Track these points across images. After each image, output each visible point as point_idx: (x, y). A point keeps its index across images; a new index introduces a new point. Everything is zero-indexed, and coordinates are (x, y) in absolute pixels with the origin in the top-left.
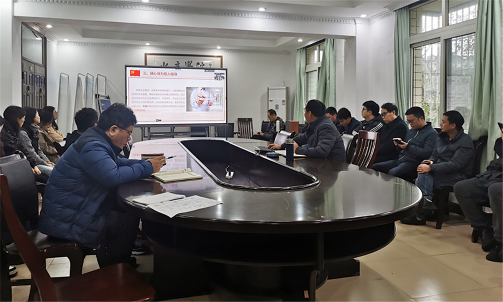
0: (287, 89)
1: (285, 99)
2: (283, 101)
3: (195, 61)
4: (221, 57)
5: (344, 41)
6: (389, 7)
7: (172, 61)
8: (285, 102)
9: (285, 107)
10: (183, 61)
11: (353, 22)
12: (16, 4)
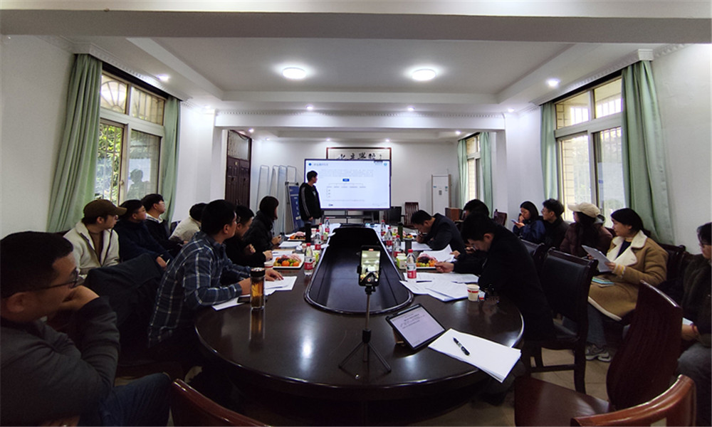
0: (450, 176)
1: (447, 185)
2: (446, 187)
3: (367, 152)
4: (390, 149)
5: (495, 133)
6: (534, 102)
7: (348, 154)
8: (448, 189)
9: (447, 193)
10: (357, 153)
11: (502, 116)
12: (217, 118)
